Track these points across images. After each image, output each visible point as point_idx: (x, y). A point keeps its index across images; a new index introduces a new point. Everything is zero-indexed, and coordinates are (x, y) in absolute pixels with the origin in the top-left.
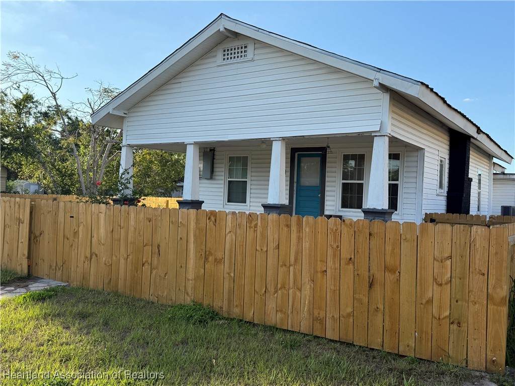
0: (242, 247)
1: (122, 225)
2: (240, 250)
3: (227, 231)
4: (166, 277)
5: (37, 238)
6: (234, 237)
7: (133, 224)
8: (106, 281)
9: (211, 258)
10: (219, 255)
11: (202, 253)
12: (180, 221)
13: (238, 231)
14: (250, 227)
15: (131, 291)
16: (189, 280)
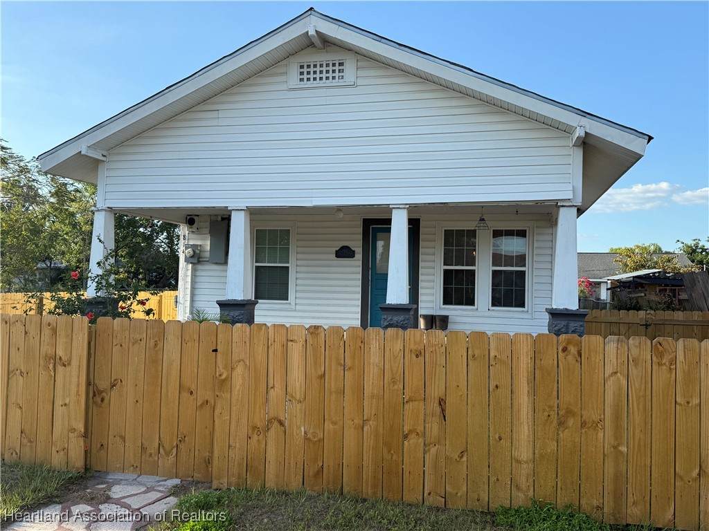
0: (642, 399)
1: (348, 362)
2: (638, 404)
3: (609, 371)
4: (465, 459)
5: (104, 394)
6: (625, 382)
7: (377, 361)
8: (311, 471)
9: (571, 422)
10: (591, 415)
11: (552, 413)
12: (492, 354)
13: (634, 371)
14: (660, 364)
15: (375, 486)
16: (518, 462)
